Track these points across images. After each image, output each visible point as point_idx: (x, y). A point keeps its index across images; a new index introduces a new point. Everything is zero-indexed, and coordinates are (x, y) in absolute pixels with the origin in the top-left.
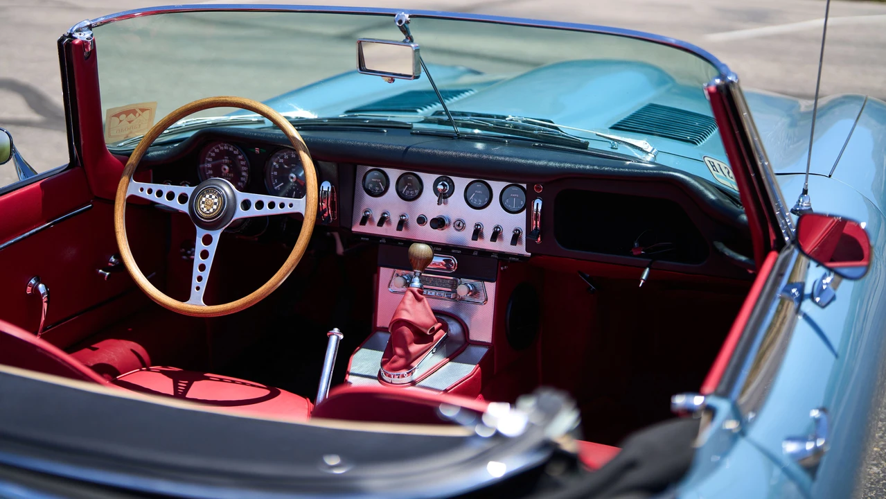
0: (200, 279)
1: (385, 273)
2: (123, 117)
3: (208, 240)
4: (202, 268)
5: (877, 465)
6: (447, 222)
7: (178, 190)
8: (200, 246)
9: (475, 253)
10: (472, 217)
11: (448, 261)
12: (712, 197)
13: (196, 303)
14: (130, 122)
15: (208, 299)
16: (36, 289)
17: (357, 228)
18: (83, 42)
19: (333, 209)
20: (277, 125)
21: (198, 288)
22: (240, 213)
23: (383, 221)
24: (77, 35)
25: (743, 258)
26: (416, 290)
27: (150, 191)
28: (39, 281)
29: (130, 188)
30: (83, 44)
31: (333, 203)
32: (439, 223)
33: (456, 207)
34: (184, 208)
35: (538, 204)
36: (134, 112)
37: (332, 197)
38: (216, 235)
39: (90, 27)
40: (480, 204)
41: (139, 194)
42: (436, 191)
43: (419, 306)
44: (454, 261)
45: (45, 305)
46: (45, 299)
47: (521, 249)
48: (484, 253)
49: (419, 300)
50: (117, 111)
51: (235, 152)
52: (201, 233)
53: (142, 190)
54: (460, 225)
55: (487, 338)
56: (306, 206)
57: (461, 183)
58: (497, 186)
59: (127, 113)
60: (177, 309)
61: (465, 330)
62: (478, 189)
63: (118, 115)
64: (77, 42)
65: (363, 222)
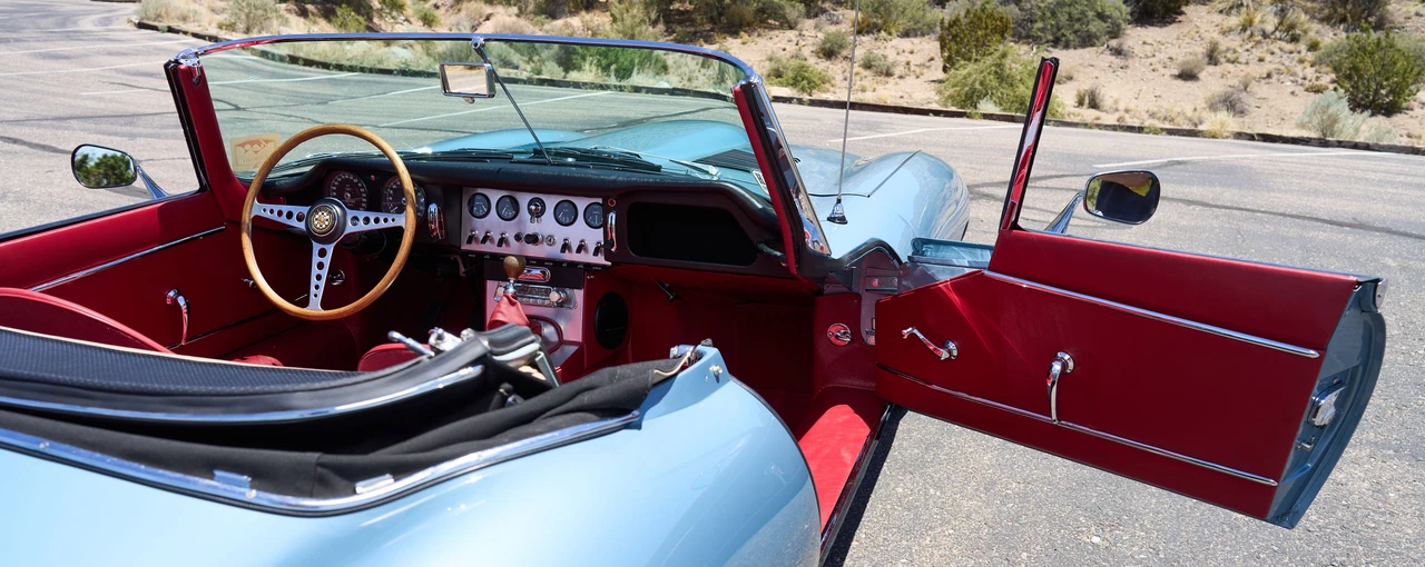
0: (317, 287)
1: (491, 285)
2: (248, 147)
3: (322, 253)
4: (319, 277)
5: (917, 448)
6: (540, 237)
7: (296, 210)
8: (316, 259)
9: (565, 265)
10: (561, 233)
11: (544, 273)
12: (760, 206)
13: (315, 309)
14: (256, 152)
15: (325, 305)
16: (175, 301)
17: (465, 247)
18: (189, 68)
19: (441, 228)
20: (385, 154)
21: (316, 296)
22: (350, 228)
23: (486, 239)
24: (182, 61)
25: (778, 254)
26: (510, 295)
27: (272, 211)
28: (179, 294)
29: (255, 209)
30: (190, 70)
31: (440, 222)
32: (533, 239)
33: (547, 225)
34: (302, 225)
35: (612, 217)
36: (259, 143)
37: (439, 217)
38: (330, 249)
39: (197, 55)
40: (568, 221)
41: (262, 214)
42: (530, 211)
43: (513, 309)
44: (548, 272)
45: (186, 316)
46: (185, 311)
47: (600, 260)
48: (573, 264)
49: (513, 304)
50: (241, 141)
51: (355, 181)
52: (317, 247)
53: (265, 210)
54: (550, 240)
55: (579, 338)
56: (407, 221)
57: (551, 202)
58: (581, 204)
59: (252, 143)
60: (296, 313)
61: (559, 332)
62: (565, 208)
63: (242, 145)
64: (182, 67)
65: (469, 241)
